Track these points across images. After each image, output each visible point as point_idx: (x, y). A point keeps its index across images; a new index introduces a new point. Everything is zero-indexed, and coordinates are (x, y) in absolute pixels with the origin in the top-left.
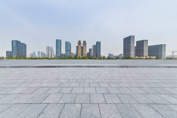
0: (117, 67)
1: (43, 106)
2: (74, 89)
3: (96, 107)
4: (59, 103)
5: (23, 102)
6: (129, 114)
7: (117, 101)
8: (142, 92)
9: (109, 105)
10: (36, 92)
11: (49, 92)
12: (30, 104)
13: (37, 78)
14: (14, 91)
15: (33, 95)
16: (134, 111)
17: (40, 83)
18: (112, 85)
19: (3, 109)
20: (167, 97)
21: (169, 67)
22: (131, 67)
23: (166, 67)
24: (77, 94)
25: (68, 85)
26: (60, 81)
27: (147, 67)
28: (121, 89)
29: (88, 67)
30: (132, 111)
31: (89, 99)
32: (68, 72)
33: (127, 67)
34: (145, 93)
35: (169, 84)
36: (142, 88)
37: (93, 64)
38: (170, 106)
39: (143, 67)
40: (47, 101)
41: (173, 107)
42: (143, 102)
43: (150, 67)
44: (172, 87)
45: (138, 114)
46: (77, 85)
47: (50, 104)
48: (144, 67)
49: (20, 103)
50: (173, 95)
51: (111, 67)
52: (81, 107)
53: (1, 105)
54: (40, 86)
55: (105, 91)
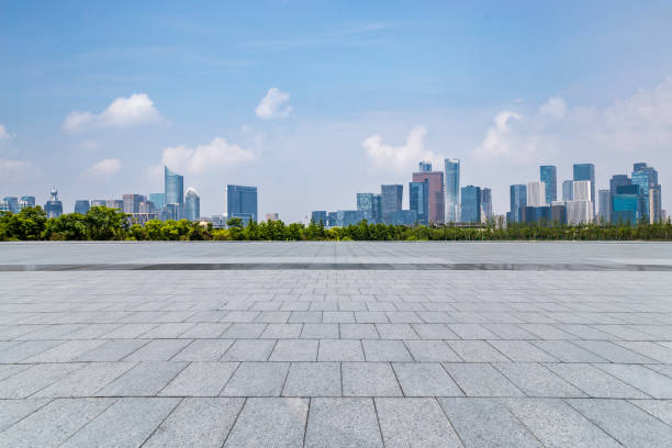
0: (445, 266)
1: (162, 405)
2: (280, 344)
3: (366, 410)
4: (223, 394)
5: (86, 393)
6: (488, 435)
7: (445, 387)
8: (539, 356)
9: (416, 401)
10: (135, 358)
11: (186, 356)
12: (113, 400)
13: (141, 308)
14: (53, 354)
15: (123, 367)
16: (510, 425)
17: (151, 326)
18: (425, 331)
19: (13, 418)
20: (634, 376)
21: (641, 268)
22: (495, 267)
23: (630, 267)
24: (293, 365)
25: (257, 330)
26: (230, 318)
27: (557, 267)
28: (458, 346)
29: (335, 266)
30: (499, 423)
31: (338, 382)
32: (259, 286)
33: (483, 267)
34: (553, 359)
35: (640, 327)
36: (539, 344)
37: (355, 255)
38: (647, 406)
39: (541, 267)
40: (180, 386)
41: (658, 409)
42: (541, 391)
43: (568, 267)
44: (651, 338)
45: (524, 435)
46: (294, 329)
47: (191, 400)
48: (548, 267)
49: (75, 394)
50: (658, 368)
51: (420, 267)
52: (306, 409)
53: (3, 403)
54: (150, 335)
55: (397, 353)
